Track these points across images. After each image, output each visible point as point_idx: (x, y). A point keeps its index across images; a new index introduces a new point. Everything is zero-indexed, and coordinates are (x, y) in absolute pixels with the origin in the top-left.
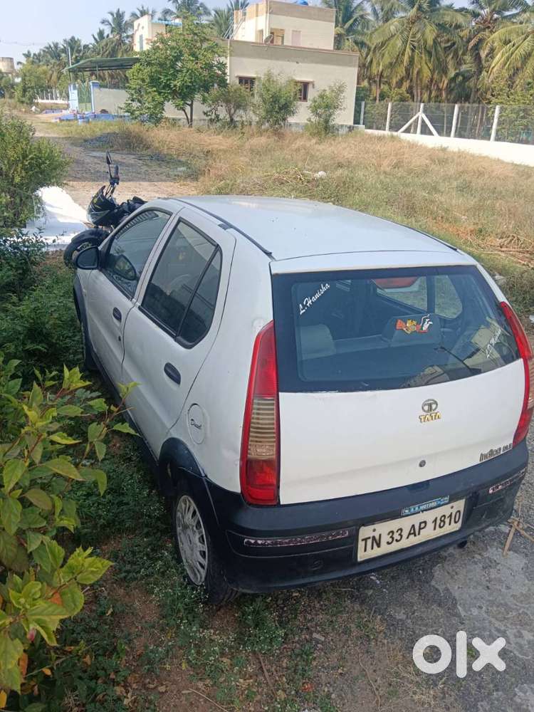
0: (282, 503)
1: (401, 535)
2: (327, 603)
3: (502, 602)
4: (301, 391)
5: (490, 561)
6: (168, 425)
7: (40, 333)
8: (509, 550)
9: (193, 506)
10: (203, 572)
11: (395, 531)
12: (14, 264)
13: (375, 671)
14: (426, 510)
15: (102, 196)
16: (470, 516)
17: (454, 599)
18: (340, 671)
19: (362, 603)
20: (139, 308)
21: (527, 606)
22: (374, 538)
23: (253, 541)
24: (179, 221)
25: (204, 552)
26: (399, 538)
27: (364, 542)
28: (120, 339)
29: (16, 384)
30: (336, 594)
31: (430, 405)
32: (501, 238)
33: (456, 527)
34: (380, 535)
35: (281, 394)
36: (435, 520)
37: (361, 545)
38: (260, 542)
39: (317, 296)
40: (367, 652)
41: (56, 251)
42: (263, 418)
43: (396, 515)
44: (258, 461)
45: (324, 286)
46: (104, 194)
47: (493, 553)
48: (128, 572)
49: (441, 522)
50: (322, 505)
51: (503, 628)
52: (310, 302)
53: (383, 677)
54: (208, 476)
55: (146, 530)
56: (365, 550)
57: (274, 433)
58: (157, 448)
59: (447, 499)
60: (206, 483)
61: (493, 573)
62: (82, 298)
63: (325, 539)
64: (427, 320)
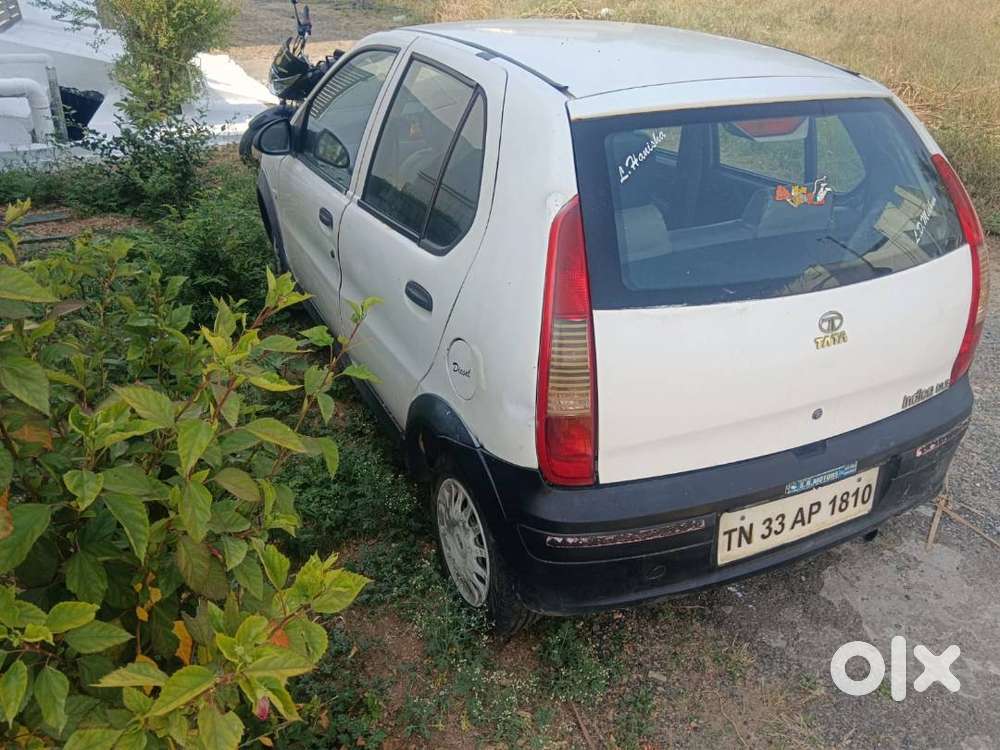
0: (602, 481)
1: (782, 524)
2: (666, 627)
3: (931, 617)
4: (628, 308)
5: (908, 559)
6: (418, 376)
7: (216, 259)
8: (936, 542)
9: (463, 493)
10: (484, 589)
11: (774, 519)
12: (168, 165)
13: (745, 723)
14: (821, 485)
15: (288, 53)
16: (885, 492)
17: (858, 616)
18: (693, 724)
19: (719, 625)
20: (359, 204)
21: (970, 622)
22: (742, 528)
23: (560, 540)
24: (412, 59)
25: (484, 560)
26: (779, 528)
27: (727, 536)
28: (333, 256)
30: (678, 614)
31: (831, 321)
33: (863, 509)
34: (751, 525)
35: (596, 313)
36: (834, 501)
37: (723, 540)
38: (570, 540)
39: (646, 152)
40: (732, 695)
41: (228, 145)
42: (568, 355)
43: (778, 494)
44: (559, 420)
45: (657, 135)
46: (291, 51)
47: (910, 546)
48: (372, 593)
49: (842, 502)
50: (665, 482)
52: (635, 162)
53: (759, 731)
54: (486, 447)
55: (392, 533)
56: (729, 549)
57: (587, 374)
58: (401, 412)
59: (854, 466)
60: (482, 457)
61: (914, 577)
62: (272, 202)
63: (669, 534)
64: (823, 185)
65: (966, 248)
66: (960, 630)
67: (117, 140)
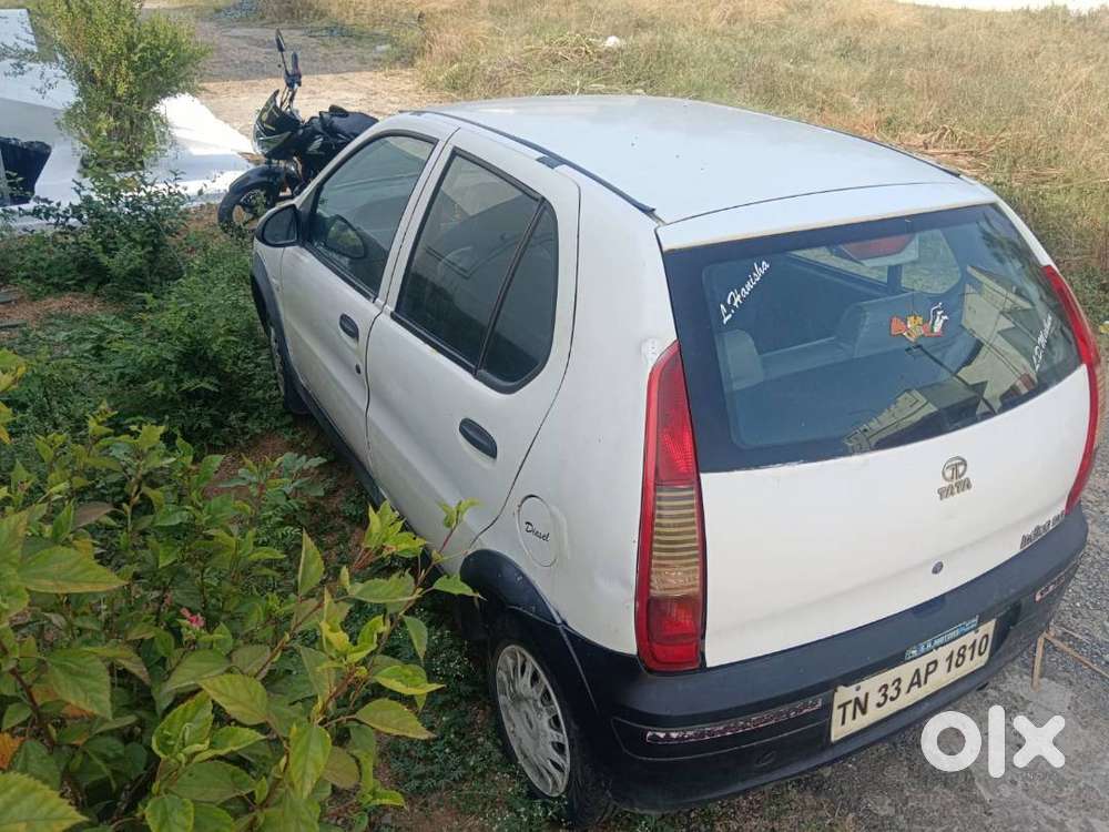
0: (709, 665)
1: (898, 689)
4: (738, 469)
5: (1015, 698)
6: (476, 527)
7: (204, 358)
8: (1041, 676)
9: (532, 663)
10: (561, 777)
11: (890, 683)
12: (137, 236)
14: (942, 645)
15: (275, 107)
16: (1003, 641)
17: (969, 774)
19: (817, 792)
20: (393, 316)
22: (857, 700)
23: (662, 735)
24: (455, 153)
25: (562, 745)
26: (894, 694)
27: (842, 709)
28: (359, 371)
31: (955, 468)
32: (925, 132)
33: (980, 661)
34: (867, 695)
35: (704, 477)
36: (951, 656)
37: (837, 714)
38: (674, 735)
39: (749, 286)
41: (202, 206)
43: (898, 659)
44: (666, 599)
45: (760, 266)
46: (278, 104)
47: (1016, 683)
48: (421, 777)
49: (956, 660)
50: (778, 659)
51: (1058, 817)
52: (738, 299)
54: (570, 624)
55: (439, 700)
56: (843, 723)
57: (694, 547)
59: (975, 621)
60: (565, 636)
62: (272, 293)
63: (784, 717)
64: (939, 313)
65: (1083, 370)
66: (1081, 785)
67: (76, 211)
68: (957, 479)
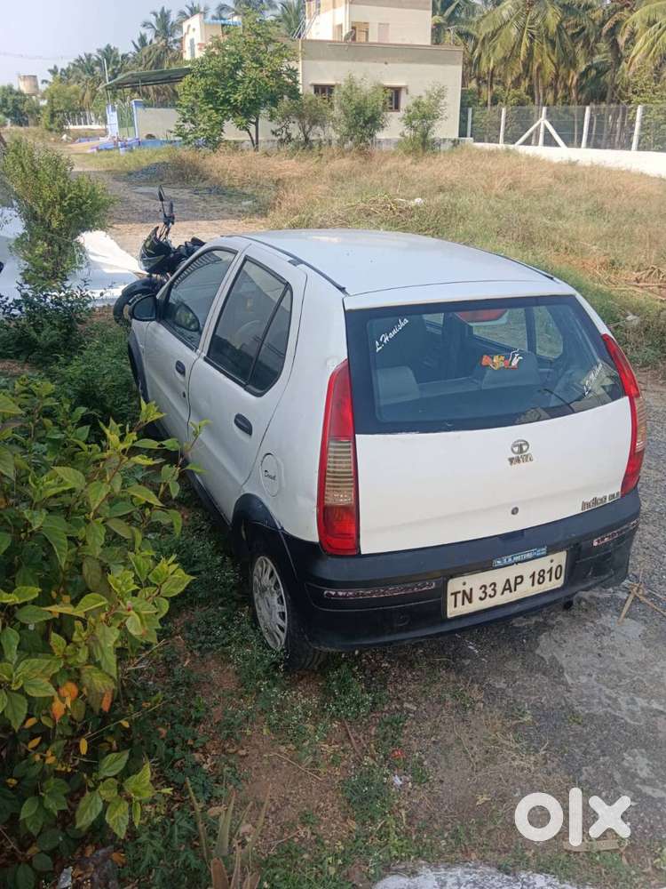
0: (362, 553)
1: (494, 590)
2: (419, 673)
3: (615, 669)
4: (379, 433)
5: (604, 629)
6: (241, 481)
7: (94, 398)
8: (626, 617)
9: (271, 566)
10: (283, 636)
11: (488, 586)
12: (56, 322)
13: (471, 739)
14: (520, 562)
15: (155, 238)
16: (574, 573)
17: (561, 667)
18: (433, 739)
19: (459, 672)
20: (205, 360)
21: (643, 673)
22: (464, 592)
23: (333, 593)
24: (246, 259)
25: (283, 613)
26: (492, 593)
27: (453, 596)
28: (184, 396)
29: (85, 432)
30: (430, 664)
31: (521, 446)
32: (639, 271)
33: (559, 583)
34: (471, 590)
35: (357, 436)
36: (533, 575)
37: (450, 599)
38: (340, 594)
39: (395, 332)
40: (463, 721)
41: (104, 307)
42: (338, 465)
43: (487, 566)
44: (332, 508)
45: (402, 321)
46: (158, 236)
47: (607, 620)
48: (203, 643)
49: (539, 577)
50: (406, 555)
51: (614, 695)
52: (387, 339)
53: (480, 744)
54: (285, 528)
55: (221, 600)
56: (455, 606)
57: (351, 477)
58: (229, 509)
59: (544, 550)
60: (282, 536)
61: (606, 641)
62: (140, 354)
63: (410, 591)
64: (517, 355)
65: (626, 399)
66: (635, 679)
67: (17, 302)
68: (520, 453)
